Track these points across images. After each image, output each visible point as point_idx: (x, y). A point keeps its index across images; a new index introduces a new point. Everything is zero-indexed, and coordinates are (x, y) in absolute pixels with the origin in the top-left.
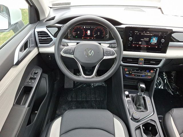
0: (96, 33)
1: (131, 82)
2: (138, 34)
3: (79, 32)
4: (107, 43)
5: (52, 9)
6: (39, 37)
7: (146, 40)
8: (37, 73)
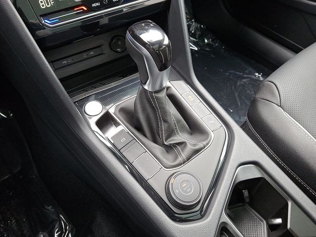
1: (85, 56)
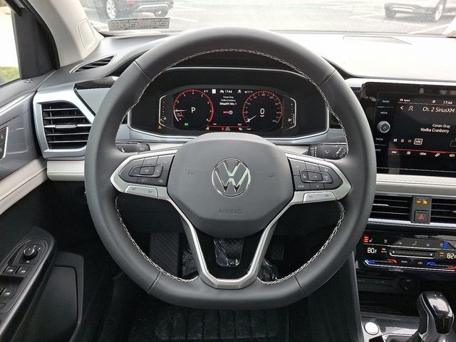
0: (253, 111)
2: (411, 108)
3: (193, 109)
4: (294, 142)
5: (108, 39)
6: (47, 122)
7: (441, 131)
8: (32, 257)
